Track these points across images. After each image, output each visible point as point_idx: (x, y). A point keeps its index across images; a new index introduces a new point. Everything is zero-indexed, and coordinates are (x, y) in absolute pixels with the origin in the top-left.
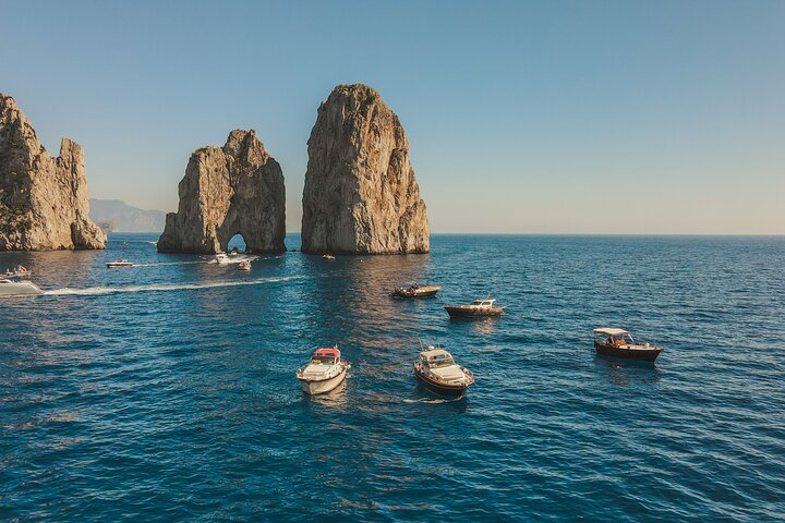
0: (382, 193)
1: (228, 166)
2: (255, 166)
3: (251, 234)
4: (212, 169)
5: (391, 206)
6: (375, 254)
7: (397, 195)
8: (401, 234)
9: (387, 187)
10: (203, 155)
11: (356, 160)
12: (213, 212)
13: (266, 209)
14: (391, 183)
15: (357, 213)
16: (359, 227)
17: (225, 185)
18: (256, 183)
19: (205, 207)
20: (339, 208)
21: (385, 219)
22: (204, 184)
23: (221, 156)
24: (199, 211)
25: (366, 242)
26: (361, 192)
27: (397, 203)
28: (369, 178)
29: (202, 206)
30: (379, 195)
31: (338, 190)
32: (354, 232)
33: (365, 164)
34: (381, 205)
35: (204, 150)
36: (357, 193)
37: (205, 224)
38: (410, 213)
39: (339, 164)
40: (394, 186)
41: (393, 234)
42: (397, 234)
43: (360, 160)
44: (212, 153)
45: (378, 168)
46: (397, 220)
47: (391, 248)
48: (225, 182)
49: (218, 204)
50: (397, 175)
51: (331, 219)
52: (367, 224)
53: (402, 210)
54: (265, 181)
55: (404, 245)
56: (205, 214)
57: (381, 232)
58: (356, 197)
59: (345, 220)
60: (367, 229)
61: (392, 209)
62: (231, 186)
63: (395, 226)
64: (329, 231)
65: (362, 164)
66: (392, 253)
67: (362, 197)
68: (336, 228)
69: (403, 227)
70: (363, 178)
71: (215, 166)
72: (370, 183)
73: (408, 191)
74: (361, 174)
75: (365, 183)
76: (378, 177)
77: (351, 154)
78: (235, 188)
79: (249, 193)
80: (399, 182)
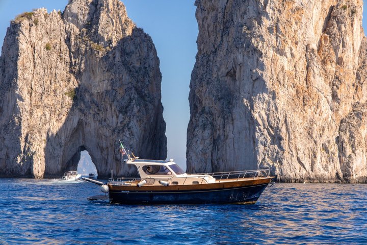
0: (307, 79)
1: (68, 40)
2: (110, 42)
3: (102, 150)
4: (40, 46)
5: (324, 100)
6: (289, 181)
7: (335, 82)
8: (342, 150)
9: (317, 68)
10: (26, 22)
11: (260, 23)
12: (38, 113)
13: (124, 110)
14: (324, 62)
15: (259, 112)
16: (263, 136)
17: (62, 70)
18: (110, 67)
19: (25, 105)
20: (230, 103)
21: (312, 122)
22: (25, 68)
23: (57, 24)
24: (16, 110)
25: (274, 160)
26: (266, 76)
27: (335, 97)
28: (281, 52)
29: (19, 103)
30: (300, 81)
31: (232, 74)
32: (255, 142)
33: (275, 29)
34: (303, 97)
35: (28, 16)
36: (259, 79)
37: (24, 131)
38: (359, 115)
39: (232, 30)
40: (331, 68)
41: (325, 149)
42: (334, 148)
43: (267, 23)
44: (42, 20)
45: (299, 36)
46: (335, 125)
47: (319, 170)
48: (61, 65)
49: (48, 101)
50: (336, 49)
51: (219, 122)
52: (277, 130)
53: (345, 109)
54: (125, 64)
55: (346, 168)
56: (25, 116)
57: (302, 144)
58: (258, 84)
59: (240, 122)
60: (277, 139)
61: (325, 107)
62: (71, 72)
63: (330, 135)
64: (215, 142)
65: (270, 30)
66: (321, 180)
67: (269, 84)
68: (226, 137)
69: (345, 137)
70: (271, 53)
71: (46, 40)
72: (284, 61)
73: (358, 77)
74: (266, 45)
75: (273, 61)
76: (299, 51)
77: (251, 13)
78: (78, 75)
79: (100, 83)
80: (340, 62)
